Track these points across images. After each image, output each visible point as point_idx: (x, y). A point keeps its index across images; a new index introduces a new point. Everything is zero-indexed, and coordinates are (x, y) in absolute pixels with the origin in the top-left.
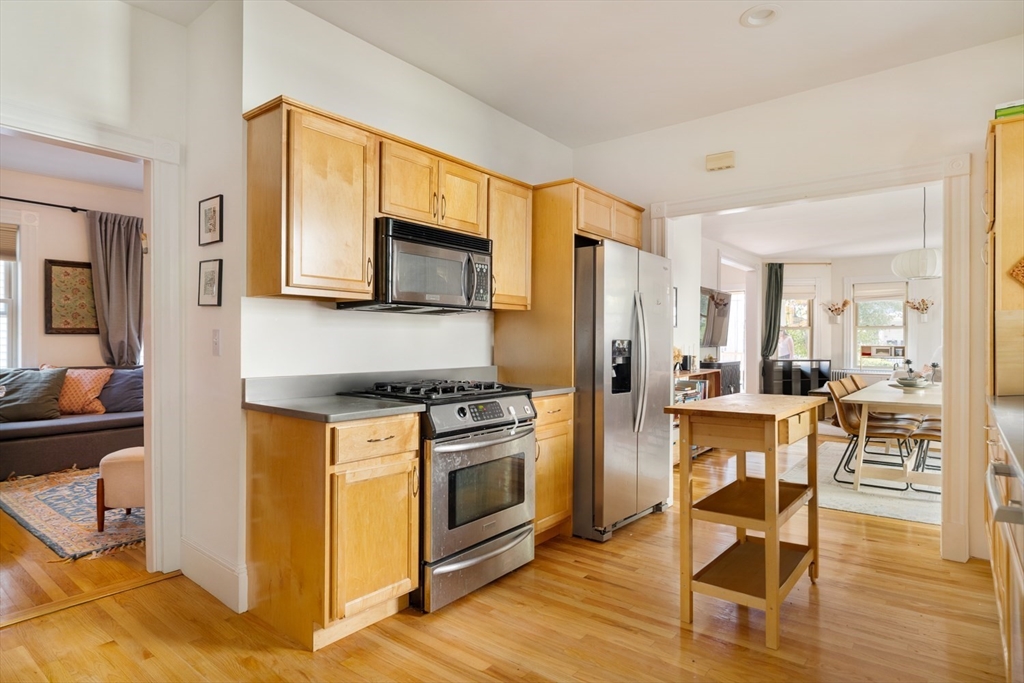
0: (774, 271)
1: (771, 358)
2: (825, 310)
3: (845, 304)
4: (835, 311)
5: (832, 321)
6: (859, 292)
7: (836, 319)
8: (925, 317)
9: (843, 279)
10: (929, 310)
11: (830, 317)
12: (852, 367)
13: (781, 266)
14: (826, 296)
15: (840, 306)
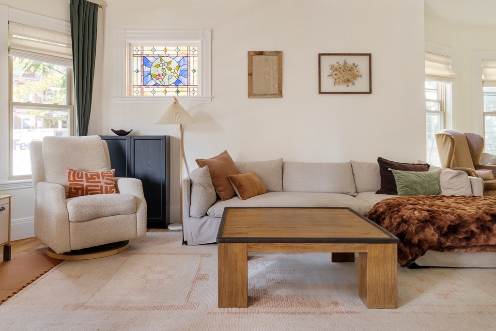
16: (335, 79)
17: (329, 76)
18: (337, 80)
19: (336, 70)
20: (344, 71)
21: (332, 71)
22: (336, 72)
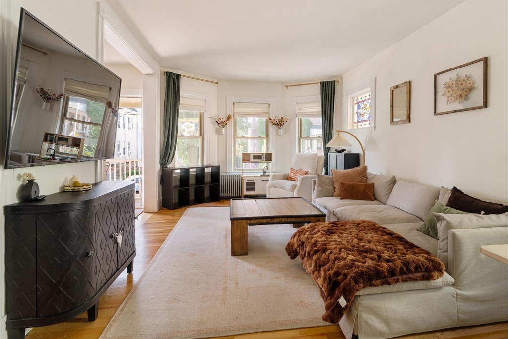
0: (171, 80)
1: (168, 166)
2: (213, 123)
3: (229, 118)
4: (221, 123)
5: (218, 132)
6: (238, 109)
7: (222, 130)
8: (281, 131)
9: (226, 97)
10: (284, 125)
11: (216, 129)
12: (233, 171)
13: (178, 76)
14: (214, 111)
15: (225, 119)
16: (448, 98)
17: (443, 95)
18: (450, 99)
19: (449, 87)
20: (456, 87)
21: (445, 89)
22: (449, 90)
